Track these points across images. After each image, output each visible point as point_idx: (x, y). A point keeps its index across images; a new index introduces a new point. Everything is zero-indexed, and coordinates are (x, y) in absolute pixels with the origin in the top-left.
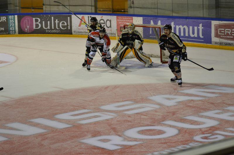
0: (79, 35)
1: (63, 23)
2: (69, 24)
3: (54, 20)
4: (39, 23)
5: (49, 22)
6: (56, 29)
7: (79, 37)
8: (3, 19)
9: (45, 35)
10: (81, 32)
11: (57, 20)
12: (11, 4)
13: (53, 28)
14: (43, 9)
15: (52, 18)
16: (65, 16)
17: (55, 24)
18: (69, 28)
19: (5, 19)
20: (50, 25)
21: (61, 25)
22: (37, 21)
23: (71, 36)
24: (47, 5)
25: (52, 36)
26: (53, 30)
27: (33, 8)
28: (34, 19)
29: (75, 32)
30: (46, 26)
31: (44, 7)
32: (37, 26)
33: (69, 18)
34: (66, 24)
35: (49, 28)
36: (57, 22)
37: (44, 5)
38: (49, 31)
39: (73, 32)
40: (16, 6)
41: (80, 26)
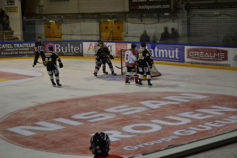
0: (88, 57)
1: (77, 48)
2: (81, 49)
3: (70, 46)
4: (59, 48)
5: (66, 47)
6: (72, 53)
7: (88, 58)
8: (33, 45)
9: (63, 57)
10: (90, 55)
11: (72, 46)
12: (38, 34)
13: (69, 52)
14: (62, 38)
15: (69, 44)
16: (78, 43)
17: (70, 49)
18: (81, 52)
19: (34, 45)
20: (67, 50)
21: (75, 49)
22: (57, 46)
23: (82, 58)
24: (64, 35)
25: (69, 58)
26: (69, 53)
27: (55, 38)
28: (55, 45)
29: (85, 54)
30: (64, 50)
31: (63, 36)
32: (58, 50)
33: (81, 44)
34: (79, 49)
35: (66, 52)
36: (72, 47)
37: (62, 35)
38: (67, 54)
39: (84, 55)
40: (43, 36)
41: (89, 50)
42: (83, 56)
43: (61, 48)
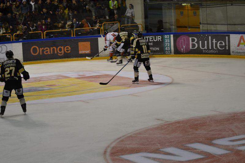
0: (238, 56)
1: (221, 43)
2: (227, 44)
3: (212, 40)
4: (196, 43)
5: (206, 42)
6: (214, 50)
7: (237, 57)
8: (158, 39)
9: (202, 55)
10: (240, 53)
11: (214, 40)
12: (167, 23)
13: (210, 48)
14: (199, 28)
15: (210, 37)
17: (212, 44)
18: (227, 48)
19: (160, 39)
20: (207, 45)
21: (218, 45)
22: (193, 40)
23: (229, 57)
24: (204, 24)
25: (209, 57)
26: (210, 50)
27: (190, 28)
28: (190, 38)
29: (233, 52)
30: (203, 46)
31: (201, 26)
32: (194, 46)
33: (227, 37)
34: (224, 44)
35: (206, 48)
36: (214, 41)
37: (200, 23)
38: (206, 52)
39: (231, 52)
40: (172, 25)
41: (238, 46)
42: (230, 54)
43: (198, 42)
